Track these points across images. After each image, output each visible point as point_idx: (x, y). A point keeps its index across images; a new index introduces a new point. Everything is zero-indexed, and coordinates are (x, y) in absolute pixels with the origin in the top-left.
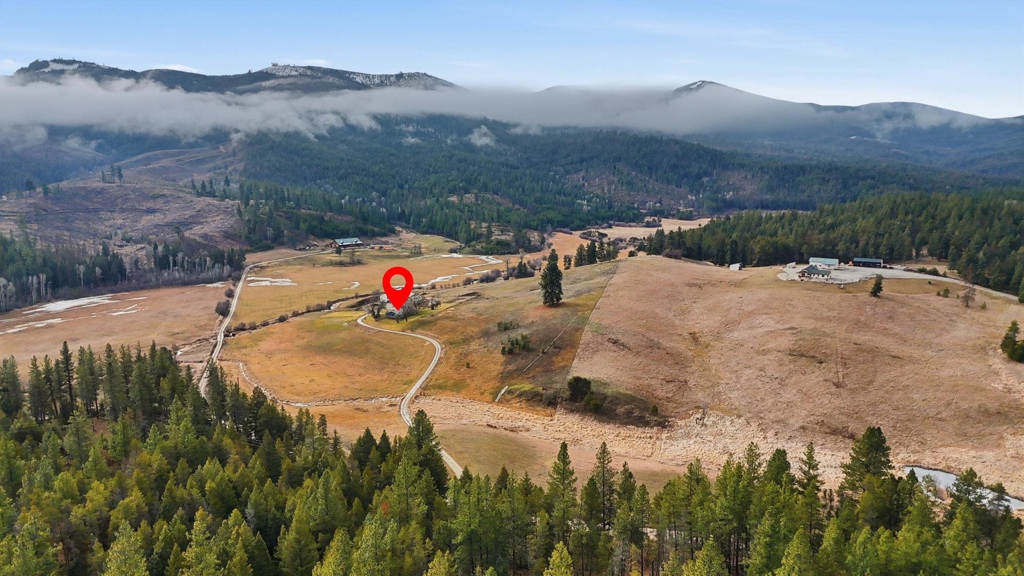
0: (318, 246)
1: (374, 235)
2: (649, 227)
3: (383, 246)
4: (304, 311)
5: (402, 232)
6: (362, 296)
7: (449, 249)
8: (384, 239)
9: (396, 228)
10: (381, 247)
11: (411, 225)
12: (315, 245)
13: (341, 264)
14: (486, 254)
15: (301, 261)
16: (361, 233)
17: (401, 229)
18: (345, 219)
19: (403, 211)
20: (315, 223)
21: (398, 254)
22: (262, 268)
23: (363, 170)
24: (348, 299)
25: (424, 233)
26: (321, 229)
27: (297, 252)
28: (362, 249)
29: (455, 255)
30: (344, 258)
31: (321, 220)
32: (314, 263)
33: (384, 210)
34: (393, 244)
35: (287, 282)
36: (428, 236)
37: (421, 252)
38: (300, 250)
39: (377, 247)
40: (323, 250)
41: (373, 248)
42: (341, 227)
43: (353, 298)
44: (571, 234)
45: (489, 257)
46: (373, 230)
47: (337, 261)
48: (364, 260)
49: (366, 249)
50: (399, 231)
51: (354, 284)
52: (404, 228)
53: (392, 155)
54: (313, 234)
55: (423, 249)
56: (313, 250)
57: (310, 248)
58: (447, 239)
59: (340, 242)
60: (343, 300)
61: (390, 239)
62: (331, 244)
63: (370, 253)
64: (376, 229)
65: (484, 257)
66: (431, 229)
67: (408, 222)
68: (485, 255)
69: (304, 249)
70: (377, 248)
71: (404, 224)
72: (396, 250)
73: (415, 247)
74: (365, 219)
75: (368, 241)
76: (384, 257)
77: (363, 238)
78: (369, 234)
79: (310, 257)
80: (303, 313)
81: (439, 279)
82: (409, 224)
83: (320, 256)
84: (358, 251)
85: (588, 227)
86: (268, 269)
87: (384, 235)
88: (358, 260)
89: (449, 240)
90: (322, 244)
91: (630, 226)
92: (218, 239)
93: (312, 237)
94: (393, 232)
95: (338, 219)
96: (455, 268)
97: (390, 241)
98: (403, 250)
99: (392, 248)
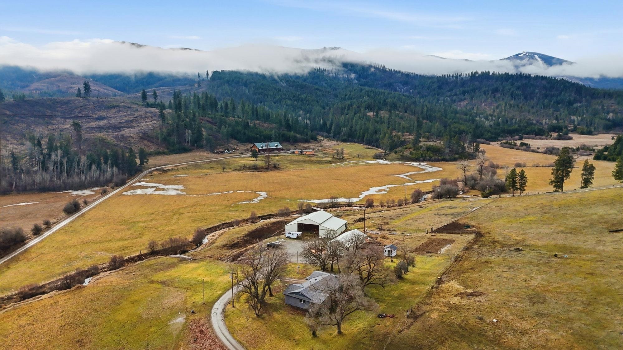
0: (238, 150)
1: (294, 141)
2: (560, 140)
3: (304, 150)
4: (143, 252)
5: (323, 140)
6: (262, 217)
7: (373, 155)
8: (306, 145)
9: (318, 137)
10: (301, 152)
11: (332, 134)
12: (235, 149)
13: (255, 168)
14: (416, 160)
15: (211, 165)
16: (284, 139)
17: (322, 138)
18: (271, 126)
19: (325, 123)
20: (240, 128)
21: (318, 159)
22: (164, 171)
23: (294, 96)
24: (238, 223)
25: (344, 141)
26: (245, 134)
27: (213, 155)
28: (282, 153)
29: (381, 161)
30: (260, 162)
31: (246, 126)
32: (224, 166)
33: (308, 122)
34: (314, 149)
35: (172, 191)
36: (348, 143)
37: (343, 157)
38: (218, 153)
39: (297, 151)
40: (242, 154)
41: (293, 153)
42: (265, 133)
43: (246, 221)
44: (489, 144)
45: (422, 164)
46: (295, 137)
47: (252, 165)
48: (283, 164)
49: (287, 154)
50: (321, 140)
51: (260, 195)
52: (325, 137)
53: (317, 89)
54: (236, 138)
55: (345, 155)
56: (231, 153)
57: (229, 151)
58: (367, 146)
59: (259, 146)
60: (230, 225)
61: (312, 146)
62: (251, 148)
63: (289, 158)
64: (298, 136)
65: (415, 164)
66: (350, 138)
67: (329, 131)
68: (416, 162)
69: (222, 153)
70: (298, 153)
71: (325, 134)
72: (317, 155)
73: (337, 153)
74: (289, 127)
75: (289, 146)
76: (305, 162)
77: (285, 144)
78: (291, 140)
79: (224, 161)
80: (140, 258)
81: (373, 191)
82: (330, 133)
83: (235, 159)
84: (278, 156)
85: (500, 138)
86: (170, 173)
87: (307, 141)
88: (275, 165)
89: (370, 147)
90: (242, 148)
91: (540, 139)
92: (133, 141)
93: (234, 141)
94: (315, 139)
95: (263, 126)
96: (387, 175)
97: (312, 147)
98: (325, 156)
99: (313, 153)
